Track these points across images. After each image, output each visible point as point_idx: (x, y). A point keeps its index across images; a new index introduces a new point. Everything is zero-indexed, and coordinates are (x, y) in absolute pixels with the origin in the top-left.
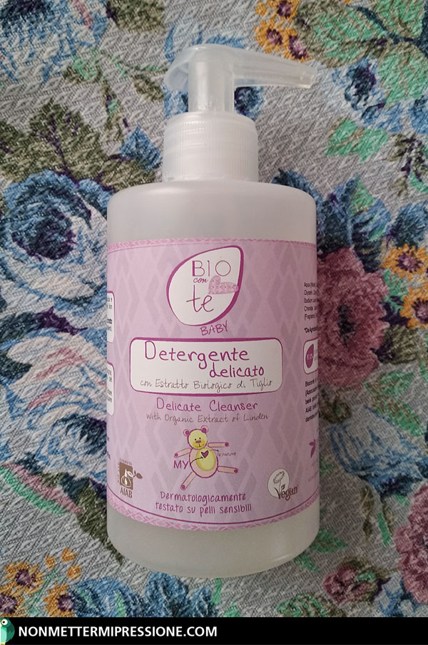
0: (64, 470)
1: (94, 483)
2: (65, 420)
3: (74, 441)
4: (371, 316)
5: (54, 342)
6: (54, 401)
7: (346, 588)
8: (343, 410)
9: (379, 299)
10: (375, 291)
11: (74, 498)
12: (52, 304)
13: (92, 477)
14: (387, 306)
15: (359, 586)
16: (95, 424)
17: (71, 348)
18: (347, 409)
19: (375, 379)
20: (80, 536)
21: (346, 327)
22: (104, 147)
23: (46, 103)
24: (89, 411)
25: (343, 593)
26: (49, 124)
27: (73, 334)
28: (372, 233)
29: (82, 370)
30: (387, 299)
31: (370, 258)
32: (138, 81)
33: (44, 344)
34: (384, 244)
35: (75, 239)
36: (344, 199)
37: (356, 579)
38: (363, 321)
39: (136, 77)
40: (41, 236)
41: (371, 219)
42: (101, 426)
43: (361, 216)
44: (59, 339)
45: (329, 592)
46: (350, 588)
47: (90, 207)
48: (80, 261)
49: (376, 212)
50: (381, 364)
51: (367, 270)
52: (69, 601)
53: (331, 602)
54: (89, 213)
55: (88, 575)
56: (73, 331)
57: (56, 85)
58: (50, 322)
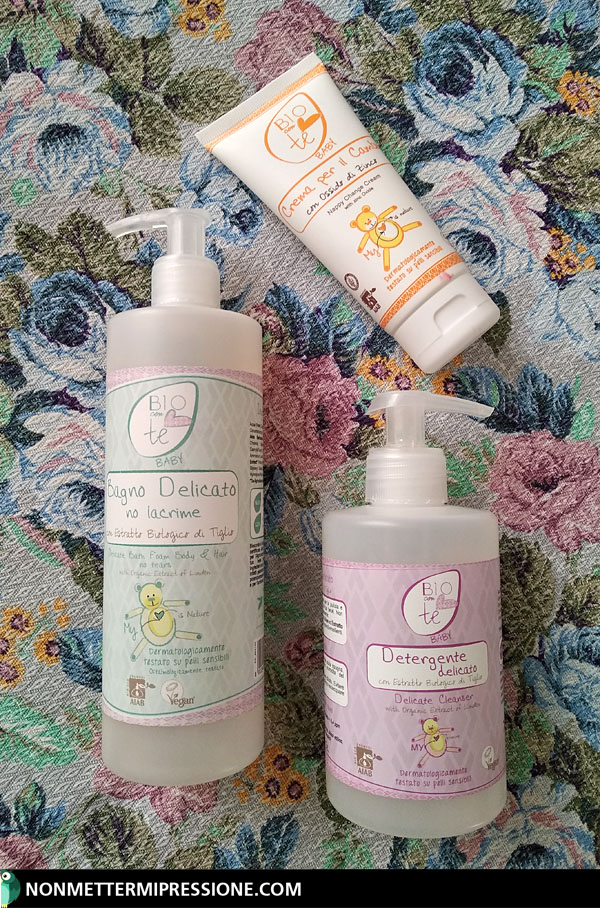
0: (64, 528)
1: (89, 543)
2: (69, 485)
3: (76, 505)
4: (344, 416)
5: (66, 417)
6: (61, 467)
7: (304, 655)
8: (313, 496)
9: (352, 402)
10: (348, 394)
11: (71, 555)
12: (66, 385)
13: (88, 537)
14: (358, 408)
15: (316, 654)
16: (94, 491)
17: (79, 424)
18: (317, 495)
19: (343, 471)
20: (72, 588)
21: (322, 424)
22: (122, 254)
23: (74, 211)
24: (90, 480)
25: (301, 660)
26: (75, 229)
27: (81, 412)
28: (349, 344)
29: (88, 443)
30: (359, 402)
31: (347, 364)
32: (154, 199)
33: (56, 418)
34: (360, 353)
35: (90, 331)
36: (328, 312)
37: (314, 648)
38: (337, 420)
39: (154, 195)
40: (62, 325)
41: (350, 331)
42: (99, 494)
43: (341, 328)
44: (69, 415)
45: (289, 657)
46: (308, 655)
47: (105, 305)
48: (93, 349)
49: (354, 325)
50: (349, 459)
51: (344, 375)
52: (57, 647)
53: (290, 667)
54: (105, 310)
55: (76, 625)
56: (82, 410)
57: (84, 197)
58: (62, 400)
